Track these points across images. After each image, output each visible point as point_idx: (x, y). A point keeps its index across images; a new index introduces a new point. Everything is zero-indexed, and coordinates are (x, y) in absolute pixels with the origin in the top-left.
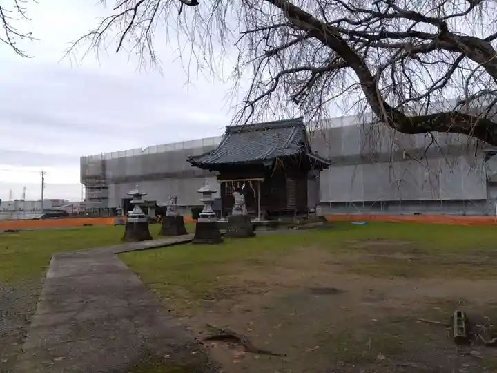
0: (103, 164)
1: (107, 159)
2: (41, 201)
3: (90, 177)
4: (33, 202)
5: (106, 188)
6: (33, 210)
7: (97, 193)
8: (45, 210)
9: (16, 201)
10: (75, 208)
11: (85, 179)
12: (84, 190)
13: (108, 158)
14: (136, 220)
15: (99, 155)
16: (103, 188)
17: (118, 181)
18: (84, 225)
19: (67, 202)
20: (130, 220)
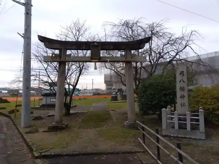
2: (92, 89)
3: (107, 81)
4: (90, 90)
5: (112, 85)
6: (90, 93)
7: (109, 87)
8: (94, 93)
9: (84, 89)
10: (104, 92)
14: (114, 96)
18: (104, 97)
19: (101, 90)
20: (113, 96)
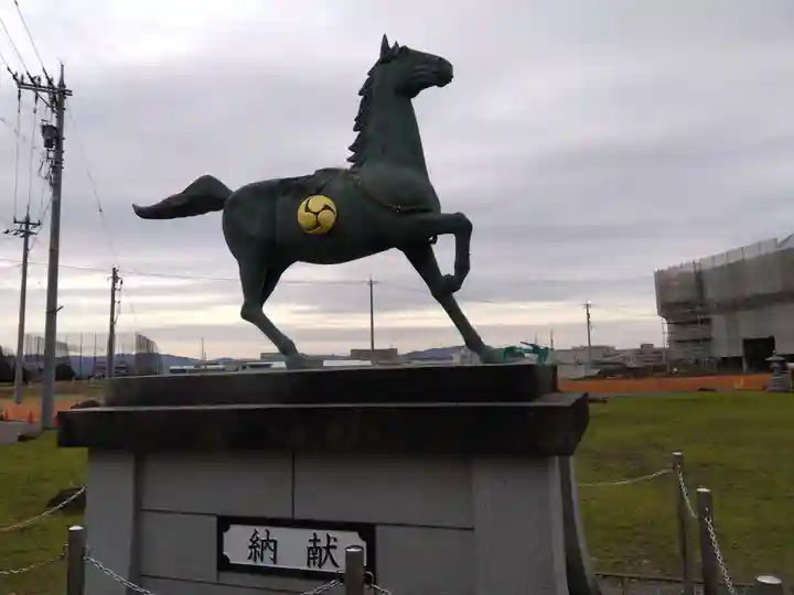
0: (698, 278)
1: (704, 268)
2: (589, 349)
5: (708, 321)
11: (666, 308)
12: (666, 326)
13: (707, 266)
15: (687, 265)
16: (702, 321)
17: (732, 307)
18: (701, 390)
